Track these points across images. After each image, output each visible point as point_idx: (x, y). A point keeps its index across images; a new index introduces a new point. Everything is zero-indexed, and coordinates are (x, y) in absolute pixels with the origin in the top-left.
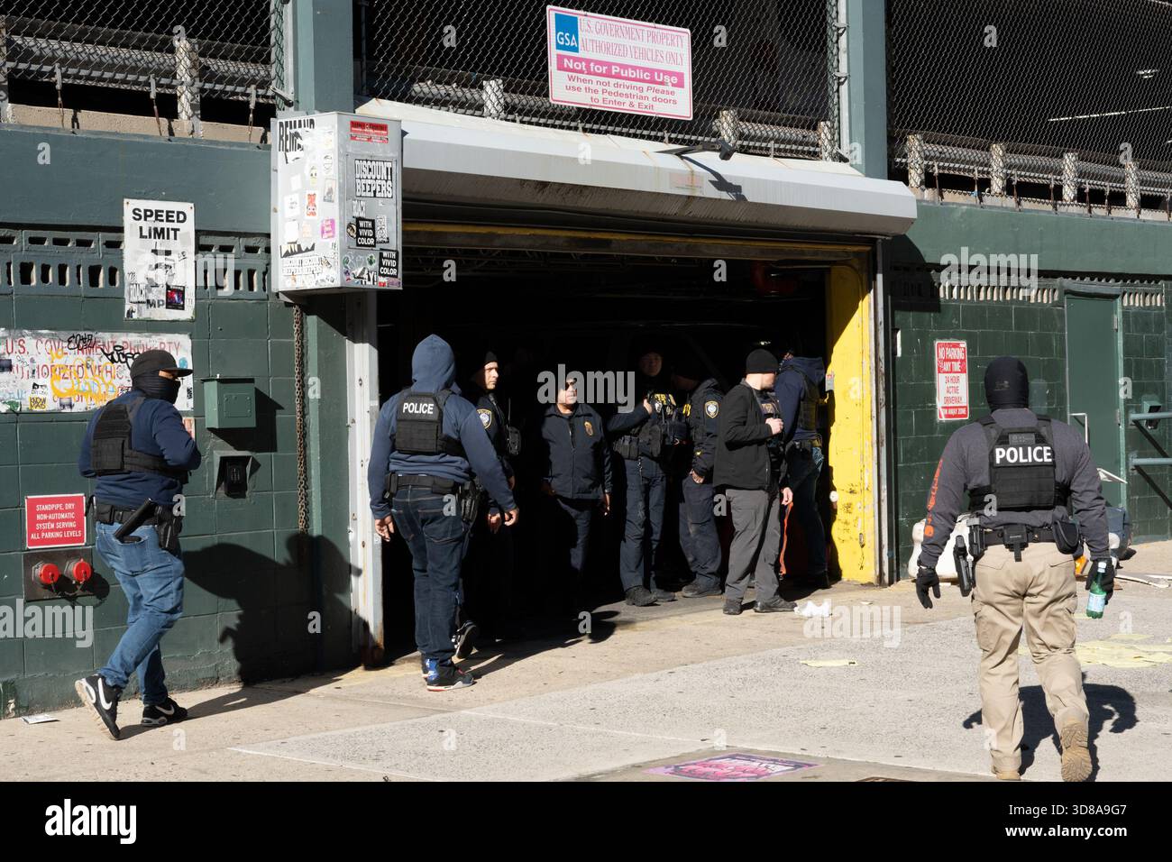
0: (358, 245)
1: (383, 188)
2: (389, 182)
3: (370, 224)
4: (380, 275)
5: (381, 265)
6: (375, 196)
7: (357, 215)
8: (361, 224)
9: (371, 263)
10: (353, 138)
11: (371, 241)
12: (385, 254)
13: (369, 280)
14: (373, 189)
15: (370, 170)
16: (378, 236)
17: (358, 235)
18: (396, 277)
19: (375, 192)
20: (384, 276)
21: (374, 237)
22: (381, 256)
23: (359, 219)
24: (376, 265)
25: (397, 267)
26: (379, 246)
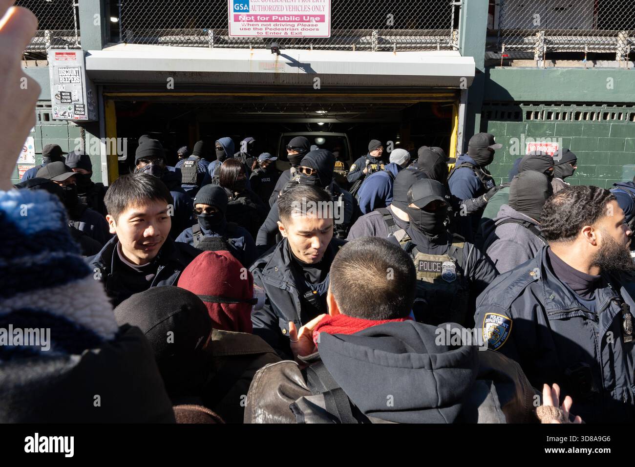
0: (62, 102)
1: (75, 79)
2: (78, 76)
3: (69, 94)
4: (75, 114)
5: (75, 110)
6: (71, 82)
7: (61, 91)
8: (63, 94)
9: (70, 109)
10: (56, 59)
11: (70, 101)
12: (77, 106)
13: (69, 116)
14: (69, 80)
15: (67, 72)
16: (73, 99)
17: (62, 98)
18: (84, 115)
19: (70, 81)
20: (77, 114)
21: (71, 99)
22: (75, 107)
23: (61, 93)
24: (73, 110)
25: (84, 111)
26: (73, 103)
